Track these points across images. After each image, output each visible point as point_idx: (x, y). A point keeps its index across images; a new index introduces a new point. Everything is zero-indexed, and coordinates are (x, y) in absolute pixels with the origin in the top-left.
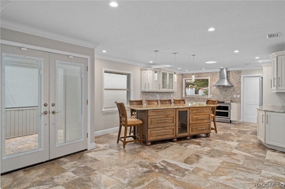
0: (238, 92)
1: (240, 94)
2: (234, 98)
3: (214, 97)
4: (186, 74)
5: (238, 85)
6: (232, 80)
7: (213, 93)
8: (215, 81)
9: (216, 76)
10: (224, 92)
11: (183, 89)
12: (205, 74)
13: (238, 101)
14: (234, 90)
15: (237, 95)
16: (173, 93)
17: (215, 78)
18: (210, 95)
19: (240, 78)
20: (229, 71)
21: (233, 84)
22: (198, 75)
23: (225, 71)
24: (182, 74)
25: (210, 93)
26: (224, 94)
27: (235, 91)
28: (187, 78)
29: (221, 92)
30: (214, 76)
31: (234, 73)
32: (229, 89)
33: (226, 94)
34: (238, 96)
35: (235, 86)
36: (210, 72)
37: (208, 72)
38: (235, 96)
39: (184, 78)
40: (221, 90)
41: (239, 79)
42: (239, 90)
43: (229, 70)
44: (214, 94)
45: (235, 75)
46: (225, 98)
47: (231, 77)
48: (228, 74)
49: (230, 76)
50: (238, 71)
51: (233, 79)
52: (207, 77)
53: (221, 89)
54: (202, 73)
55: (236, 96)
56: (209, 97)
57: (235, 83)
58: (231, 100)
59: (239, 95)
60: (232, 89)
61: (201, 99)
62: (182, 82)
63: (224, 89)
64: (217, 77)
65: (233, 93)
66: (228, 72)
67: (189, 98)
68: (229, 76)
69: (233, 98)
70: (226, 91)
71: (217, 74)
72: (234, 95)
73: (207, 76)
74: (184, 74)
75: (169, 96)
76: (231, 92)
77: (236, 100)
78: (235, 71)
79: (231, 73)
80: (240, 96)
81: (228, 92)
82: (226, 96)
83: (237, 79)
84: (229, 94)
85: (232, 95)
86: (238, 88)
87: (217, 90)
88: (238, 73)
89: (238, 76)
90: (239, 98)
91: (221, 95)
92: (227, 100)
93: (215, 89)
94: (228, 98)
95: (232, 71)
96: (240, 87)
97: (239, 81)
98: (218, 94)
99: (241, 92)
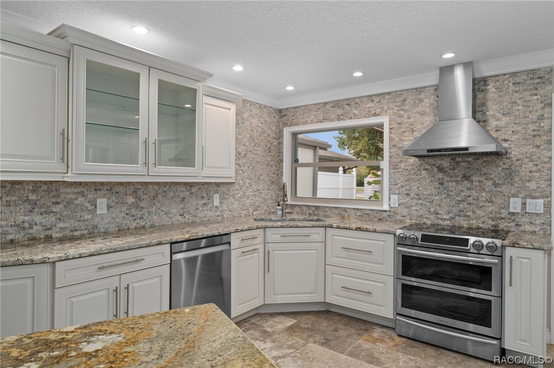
0: (533, 185)
1: (546, 196)
2: (513, 214)
3: (409, 207)
4: (296, 108)
5: (530, 149)
6: (502, 123)
7: (402, 187)
8: (413, 131)
9: (419, 109)
10: (457, 182)
11: (282, 173)
12: (370, 105)
13: (537, 229)
14: (510, 174)
15: (528, 201)
16: (224, 189)
17: (412, 120)
18: (392, 196)
19: (547, 110)
20: (485, 80)
21: (506, 140)
22: (339, 111)
23: (460, 79)
24: (280, 111)
25: (390, 189)
26: (458, 195)
27: (517, 179)
28: (297, 124)
29: (441, 184)
30: (406, 107)
31: (512, 87)
32: (484, 170)
33: (468, 193)
34: (536, 205)
35: (515, 153)
36: (389, 93)
37: (379, 95)
38: (515, 205)
39: (285, 125)
40: (440, 175)
41: (541, 118)
42: (538, 171)
43: (485, 71)
44: (407, 194)
45: (516, 95)
46: (460, 211)
47: (495, 107)
48: (480, 96)
49: (489, 104)
50: (533, 71)
51: (505, 120)
52: (375, 115)
53: (441, 169)
54: (358, 100)
55: (524, 204)
56: (386, 207)
57: (514, 138)
58: (496, 226)
59: (541, 202)
60: (497, 171)
61: (353, 212)
62: (280, 144)
63: (459, 172)
64: (423, 114)
65: (504, 189)
66: (478, 86)
67: (305, 208)
68: (483, 104)
69: (504, 213)
70: (466, 177)
71: (421, 100)
72: (512, 200)
73: (378, 111)
74: (287, 109)
75: (193, 203)
76: (496, 185)
77: (522, 228)
78: (514, 74)
79: (491, 87)
80: (548, 206)
81: (478, 184)
82: (470, 204)
83: (527, 114)
84: (484, 194)
85: (502, 201)
86: (536, 165)
87: (423, 172)
88: (532, 87)
89: (535, 97)
90: (538, 215)
91: (443, 196)
92: (471, 222)
93: (412, 172)
94: (478, 212)
95: (498, 75)
96: (546, 160)
97: (542, 124)
98: (426, 193)
99: (550, 185)
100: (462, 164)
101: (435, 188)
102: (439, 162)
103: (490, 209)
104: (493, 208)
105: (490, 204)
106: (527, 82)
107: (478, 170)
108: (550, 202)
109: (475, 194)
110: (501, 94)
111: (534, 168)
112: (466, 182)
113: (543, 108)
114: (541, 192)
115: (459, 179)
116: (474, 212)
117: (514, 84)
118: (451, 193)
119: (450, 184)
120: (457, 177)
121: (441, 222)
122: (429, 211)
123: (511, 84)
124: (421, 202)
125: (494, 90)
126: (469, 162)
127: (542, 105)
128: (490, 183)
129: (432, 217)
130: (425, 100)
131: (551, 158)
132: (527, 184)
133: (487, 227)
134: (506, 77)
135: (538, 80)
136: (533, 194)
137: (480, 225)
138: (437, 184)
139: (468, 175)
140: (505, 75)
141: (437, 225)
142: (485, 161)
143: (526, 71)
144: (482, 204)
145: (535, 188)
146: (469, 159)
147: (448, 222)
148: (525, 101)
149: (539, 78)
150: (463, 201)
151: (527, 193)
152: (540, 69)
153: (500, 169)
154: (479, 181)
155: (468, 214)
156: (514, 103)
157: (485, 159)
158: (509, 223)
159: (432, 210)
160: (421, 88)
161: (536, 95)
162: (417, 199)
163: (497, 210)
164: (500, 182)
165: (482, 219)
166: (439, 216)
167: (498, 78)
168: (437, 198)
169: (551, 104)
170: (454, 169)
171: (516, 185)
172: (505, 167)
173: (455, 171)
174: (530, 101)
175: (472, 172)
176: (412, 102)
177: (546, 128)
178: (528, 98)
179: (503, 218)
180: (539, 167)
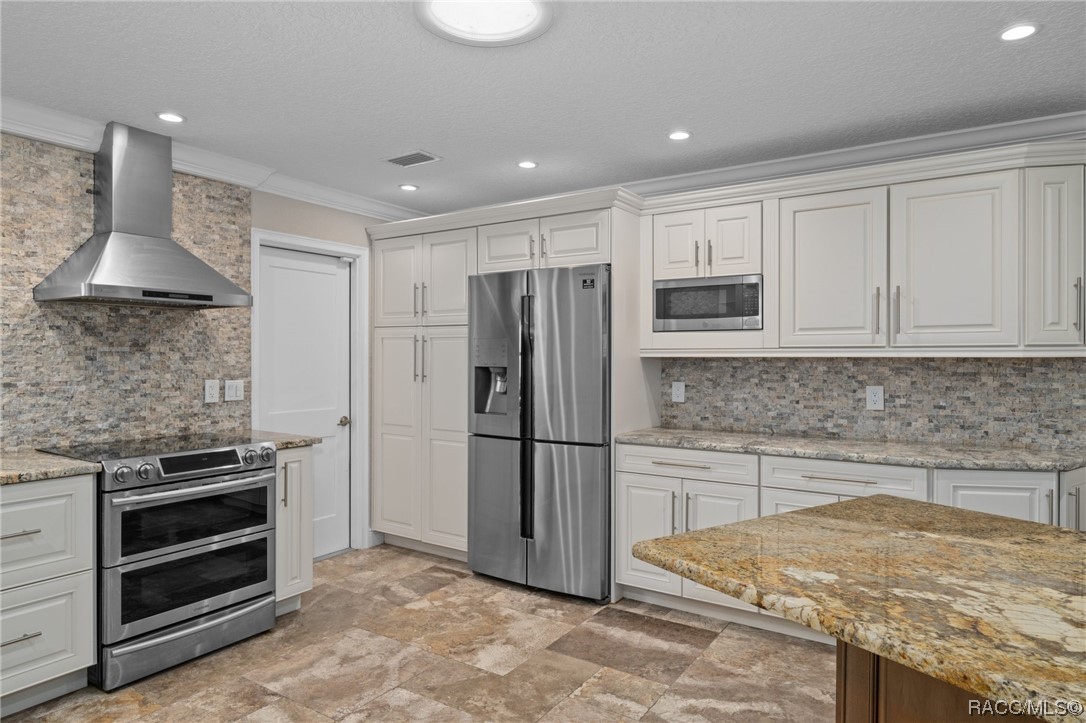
0: (231, 359)
1: (246, 374)
2: (208, 405)
9: (39, 188)
10: (123, 355)
13: (237, 424)
15: (228, 383)
17: (20, 209)
19: (245, 249)
26: (125, 379)
27: (212, 349)
29: (91, 359)
31: (205, 202)
32: (168, 334)
33: (142, 375)
34: (235, 389)
38: (212, 391)
40: (89, 341)
41: (240, 259)
42: (238, 338)
45: (211, 216)
46: (128, 411)
47: (183, 227)
49: (175, 218)
50: (230, 187)
53: (89, 329)
55: (222, 388)
58: (186, 429)
59: (240, 383)
60: (186, 335)
63: (125, 336)
64: (48, 202)
65: (196, 366)
69: (197, 407)
70: (139, 346)
71: (43, 171)
72: (208, 383)
76: (185, 359)
77: (220, 426)
78: (208, 181)
79: (177, 190)
80: (248, 388)
81: (158, 358)
82: (145, 395)
83: (225, 250)
84: (168, 376)
85: (194, 387)
86: (235, 329)
87: (50, 333)
88: (229, 210)
89: (233, 227)
90: (237, 402)
91: (95, 385)
92: (148, 428)
93: (21, 332)
94: (159, 408)
95: (187, 175)
96: (246, 322)
97: (241, 270)
98: (57, 379)
99: (249, 359)
100: (131, 320)
101: (78, 368)
102: (87, 314)
103: (177, 402)
104: (182, 399)
105: (178, 392)
106: (225, 200)
107: (158, 332)
108: (250, 382)
109: (154, 376)
110: (192, 207)
111: (233, 334)
112: (138, 355)
113: (242, 245)
114: (241, 369)
115: (126, 349)
116: (153, 410)
117: (208, 197)
118: (111, 377)
119: (109, 358)
120: (121, 344)
121: (91, 438)
122: (64, 420)
123: (204, 196)
124: (44, 399)
125: (180, 196)
126: (144, 317)
127: (241, 241)
128: (176, 356)
129: (72, 430)
130: (53, 174)
131: (249, 319)
132: (226, 358)
133: (173, 433)
134: (198, 181)
135: (235, 203)
136: (232, 373)
137: (162, 432)
138: (81, 359)
139: (141, 341)
140: (196, 177)
141: (83, 444)
142: (168, 318)
143: (222, 183)
144: (165, 394)
145: (234, 363)
146: (145, 312)
147: (106, 436)
148: (222, 229)
149: (238, 199)
150: (133, 390)
151: (226, 371)
152: (238, 187)
153: (191, 332)
154: (161, 353)
155: (143, 414)
156: (209, 227)
157: (170, 314)
158: (204, 420)
159: (71, 414)
160: (43, 143)
161: (234, 223)
162: (35, 394)
163: (187, 402)
164: (192, 354)
165: (166, 421)
166: (87, 426)
167: (186, 179)
168: (83, 388)
169: (249, 242)
170: (116, 330)
171: (212, 359)
172: (197, 329)
173: (119, 334)
174: (226, 230)
175: (148, 337)
176: (20, 167)
177: (245, 275)
178: (225, 225)
179: (195, 415)
180: (238, 331)
